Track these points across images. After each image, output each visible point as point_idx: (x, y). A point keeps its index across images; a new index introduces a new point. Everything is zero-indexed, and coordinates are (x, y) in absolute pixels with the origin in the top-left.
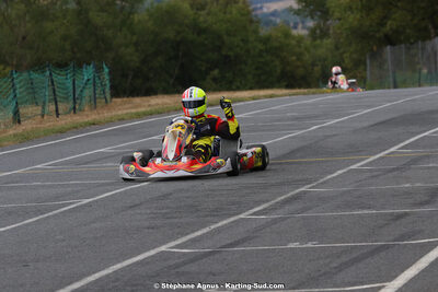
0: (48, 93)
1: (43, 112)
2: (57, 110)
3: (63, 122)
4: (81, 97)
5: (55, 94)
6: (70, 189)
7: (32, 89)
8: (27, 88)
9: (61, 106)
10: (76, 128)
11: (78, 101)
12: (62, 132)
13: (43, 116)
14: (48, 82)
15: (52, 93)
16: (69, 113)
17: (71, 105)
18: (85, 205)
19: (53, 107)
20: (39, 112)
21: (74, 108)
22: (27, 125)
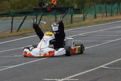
0: (104, 10)
1: (103, 15)
2: (107, 15)
3: (108, 19)
4: (114, 12)
5: (106, 11)
6: (108, 37)
7: (100, 9)
8: (99, 9)
9: (108, 14)
10: (111, 20)
11: (113, 13)
12: (107, 21)
13: (103, 17)
14: (104, 7)
15: (105, 10)
16: (110, 16)
17: (110, 14)
18: (112, 42)
19: (105, 14)
20: (102, 16)
21: (111, 15)
22: (98, 19)
